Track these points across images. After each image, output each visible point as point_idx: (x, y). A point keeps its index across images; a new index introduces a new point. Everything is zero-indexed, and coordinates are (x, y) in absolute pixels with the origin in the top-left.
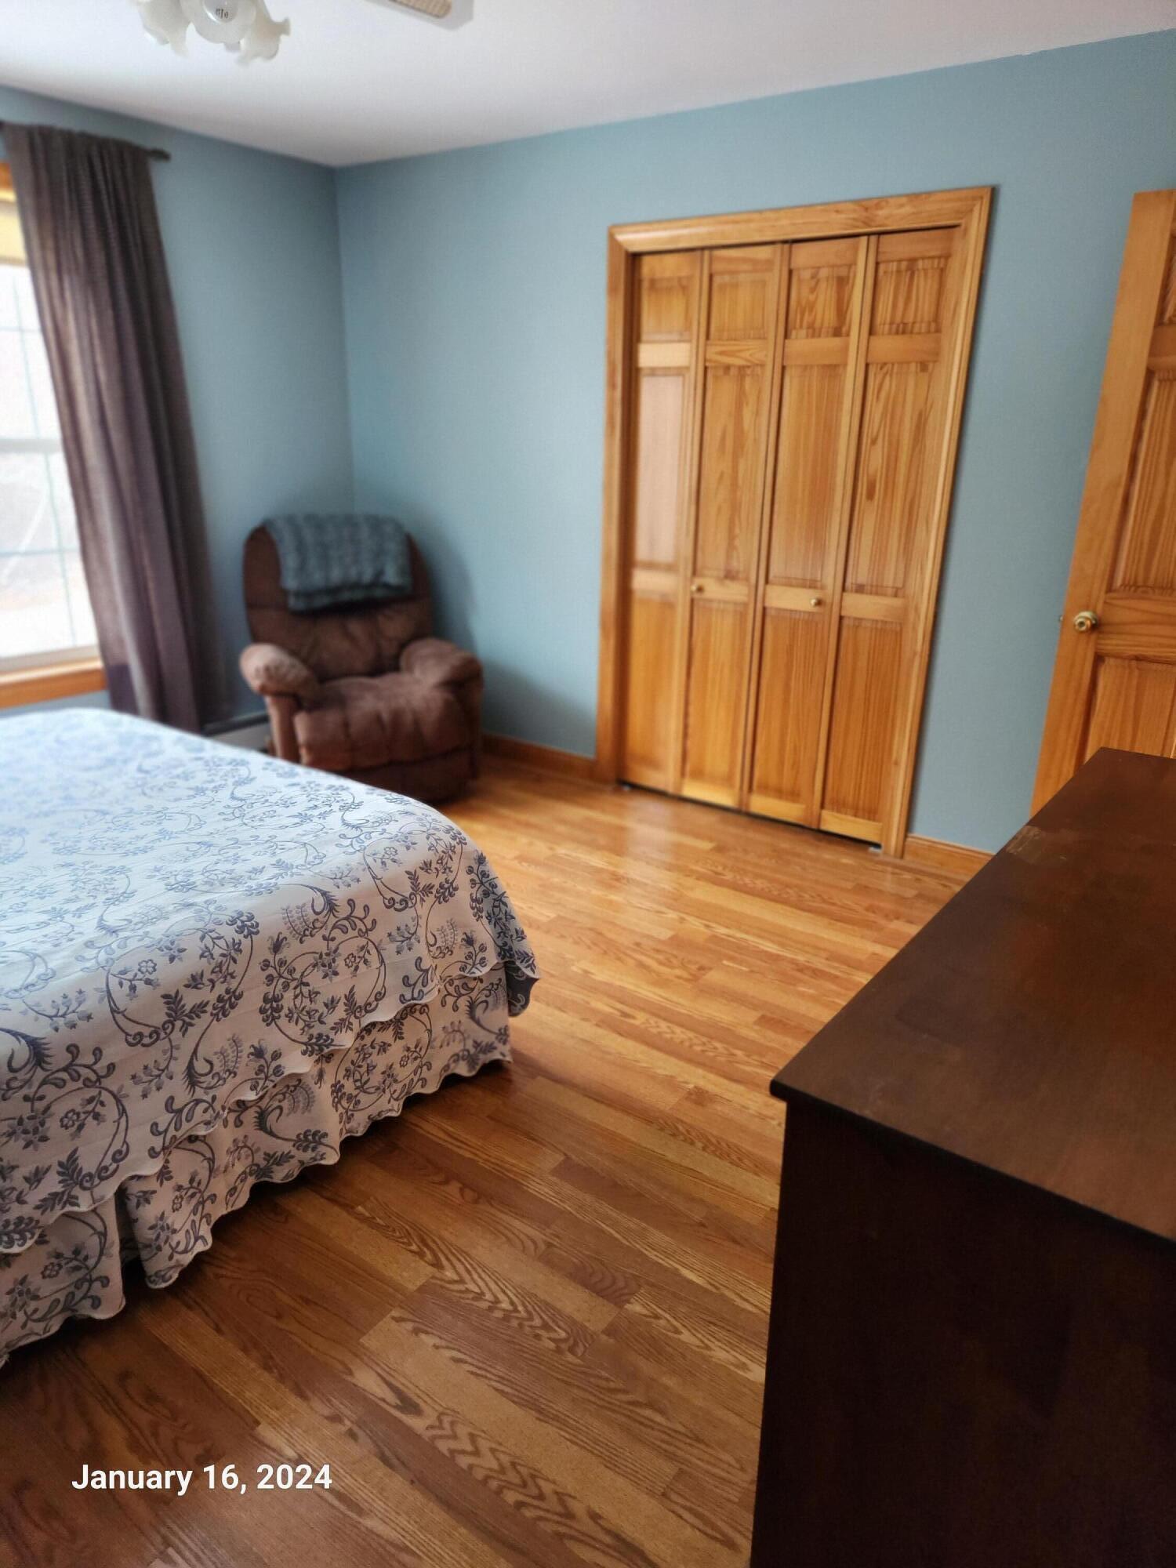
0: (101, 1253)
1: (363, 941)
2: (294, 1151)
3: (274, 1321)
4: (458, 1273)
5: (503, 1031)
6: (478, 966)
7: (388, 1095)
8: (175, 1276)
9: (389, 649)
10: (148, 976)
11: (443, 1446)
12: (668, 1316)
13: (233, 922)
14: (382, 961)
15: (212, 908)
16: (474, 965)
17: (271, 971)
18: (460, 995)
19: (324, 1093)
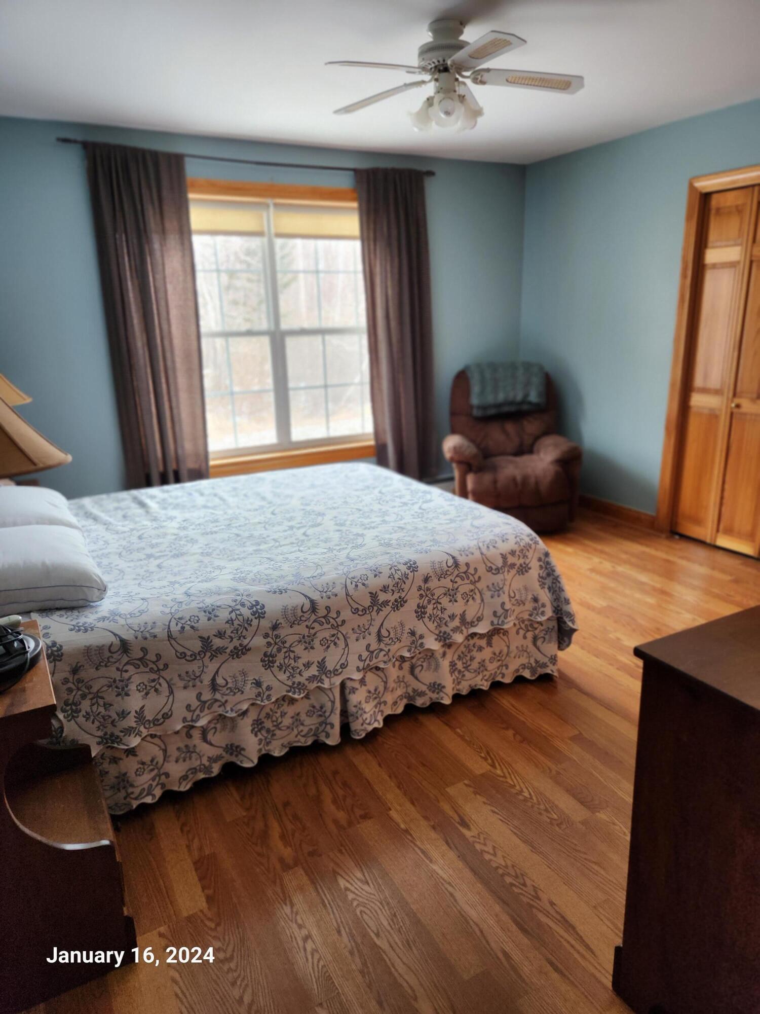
0: (332, 712)
1: (472, 587)
2: (427, 692)
3: (406, 769)
4: (503, 773)
5: (553, 657)
6: (540, 615)
7: (480, 676)
8: (364, 735)
9: (528, 440)
10: (364, 582)
11: (478, 847)
12: (621, 826)
13: (405, 564)
14: (482, 600)
15: (397, 556)
16: (537, 614)
17: (422, 592)
18: (528, 631)
19: (445, 664)
